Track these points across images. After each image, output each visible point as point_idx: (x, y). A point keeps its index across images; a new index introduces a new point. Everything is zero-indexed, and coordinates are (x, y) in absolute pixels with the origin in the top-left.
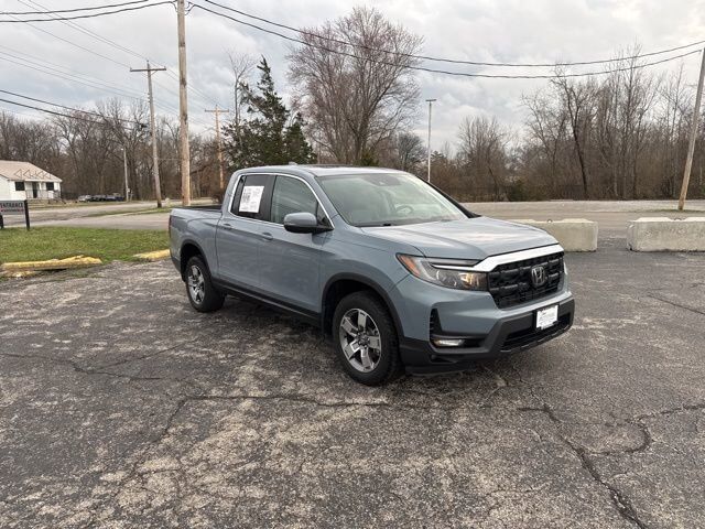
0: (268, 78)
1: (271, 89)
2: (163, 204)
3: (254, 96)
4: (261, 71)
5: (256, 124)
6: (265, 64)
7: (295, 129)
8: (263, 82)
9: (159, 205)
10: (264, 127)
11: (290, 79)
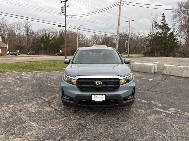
0: (164, 19)
1: (165, 22)
2: (129, 55)
3: (159, 25)
4: (162, 17)
5: (158, 33)
6: (164, 15)
7: (172, 33)
8: (163, 20)
9: (128, 56)
10: (161, 34)
11: (172, 18)
